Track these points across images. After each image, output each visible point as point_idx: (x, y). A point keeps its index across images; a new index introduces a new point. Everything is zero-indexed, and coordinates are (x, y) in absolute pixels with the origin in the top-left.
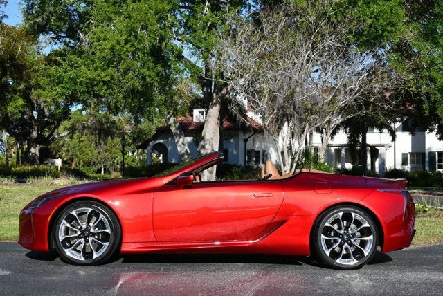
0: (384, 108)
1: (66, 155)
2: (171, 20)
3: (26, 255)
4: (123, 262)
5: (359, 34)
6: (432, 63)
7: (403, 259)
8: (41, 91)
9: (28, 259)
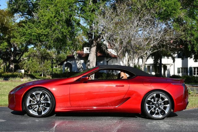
0: (171, 47)
1: (26, 68)
2: (75, 7)
3: (11, 113)
4: (56, 116)
5: (160, 14)
6: (192, 27)
7: (182, 115)
8: (15, 39)
9: (12, 114)
